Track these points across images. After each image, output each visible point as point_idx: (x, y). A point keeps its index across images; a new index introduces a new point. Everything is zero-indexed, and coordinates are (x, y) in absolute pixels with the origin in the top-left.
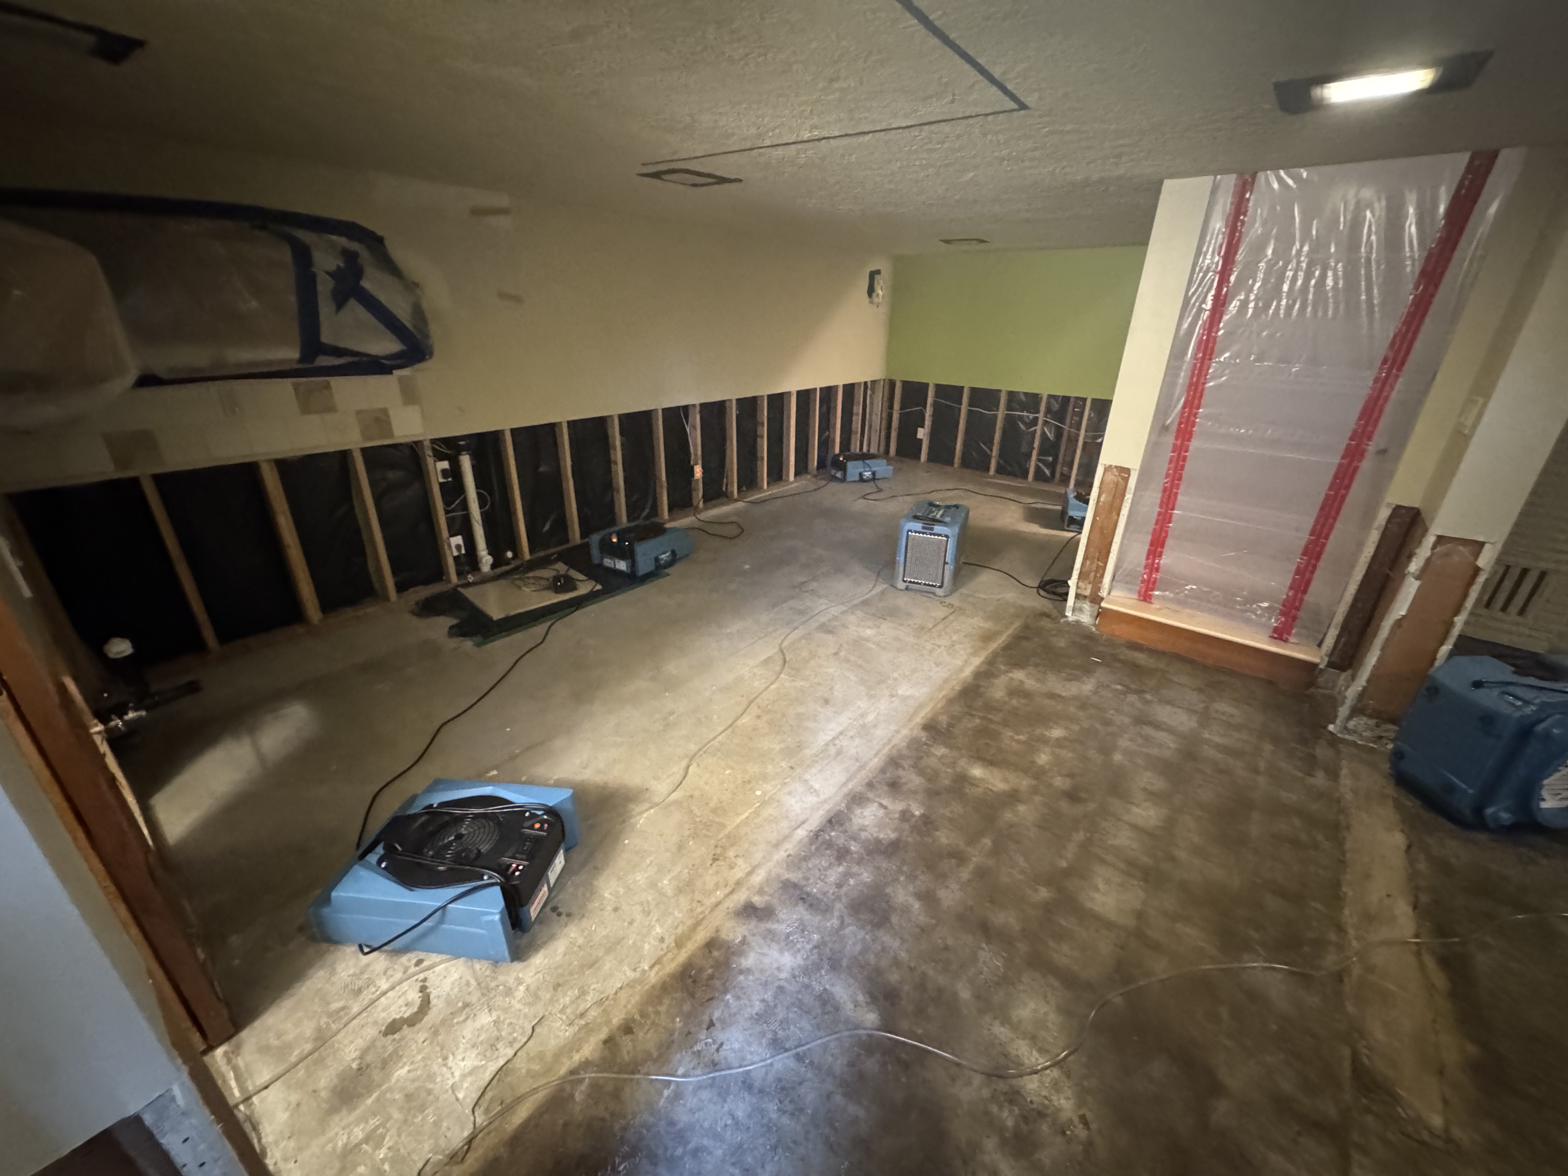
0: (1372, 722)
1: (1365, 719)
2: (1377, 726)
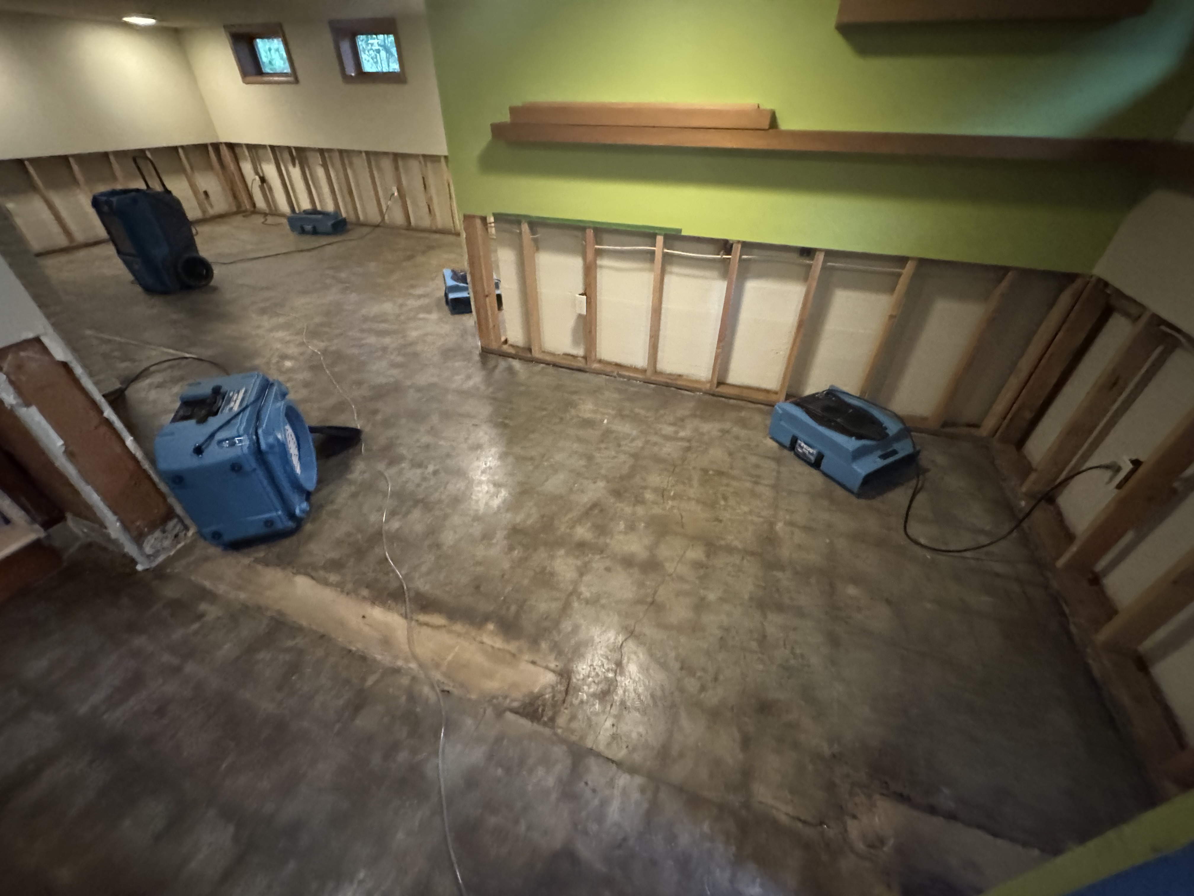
0: (158, 534)
1: (149, 537)
2: (164, 532)
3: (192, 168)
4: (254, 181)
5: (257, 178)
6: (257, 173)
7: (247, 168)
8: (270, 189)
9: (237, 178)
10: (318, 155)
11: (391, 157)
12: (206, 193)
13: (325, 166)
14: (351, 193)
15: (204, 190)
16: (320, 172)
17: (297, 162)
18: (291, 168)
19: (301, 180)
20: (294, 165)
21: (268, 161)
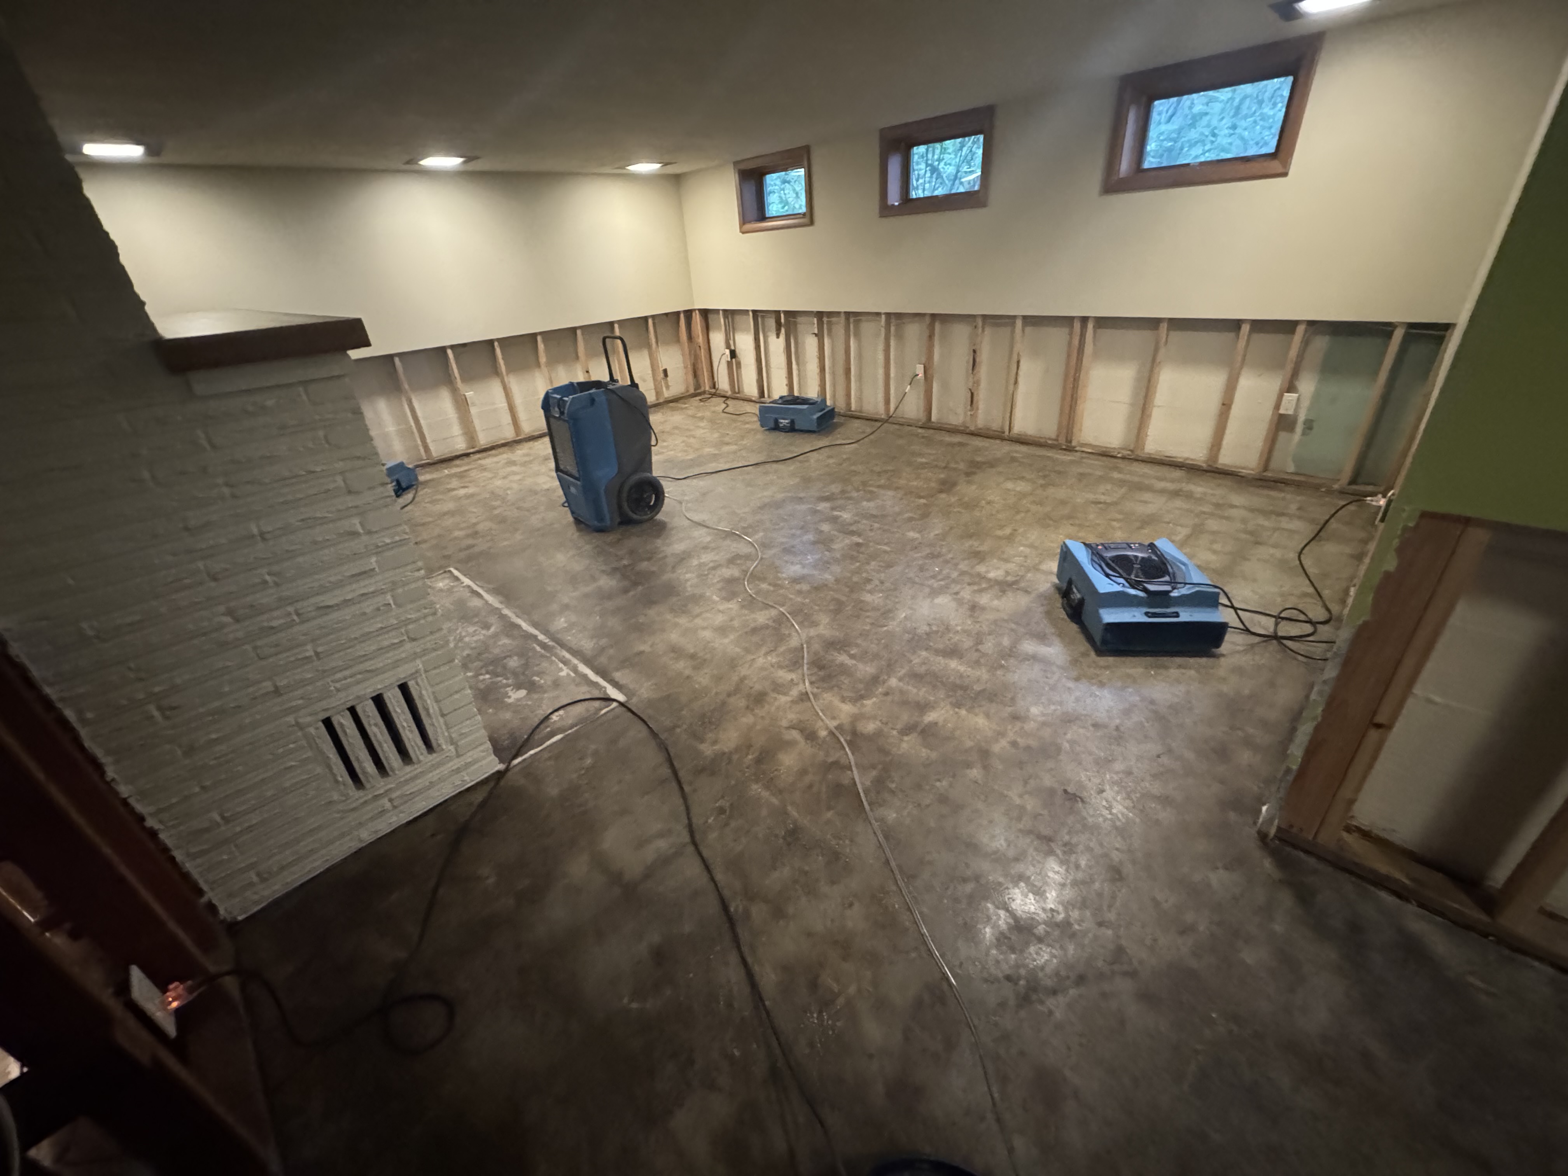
3: (657, 342)
4: (724, 356)
5: (728, 352)
6: (728, 346)
7: (718, 339)
8: (739, 365)
9: (703, 353)
10: (815, 320)
11: (928, 320)
12: (665, 372)
13: (819, 336)
14: (848, 371)
15: (664, 368)
16: (810, 344)
17: (783, 330)
18: (772, 338)
19: (783, 355)
20: (778, 336)
21: (747, 330)
